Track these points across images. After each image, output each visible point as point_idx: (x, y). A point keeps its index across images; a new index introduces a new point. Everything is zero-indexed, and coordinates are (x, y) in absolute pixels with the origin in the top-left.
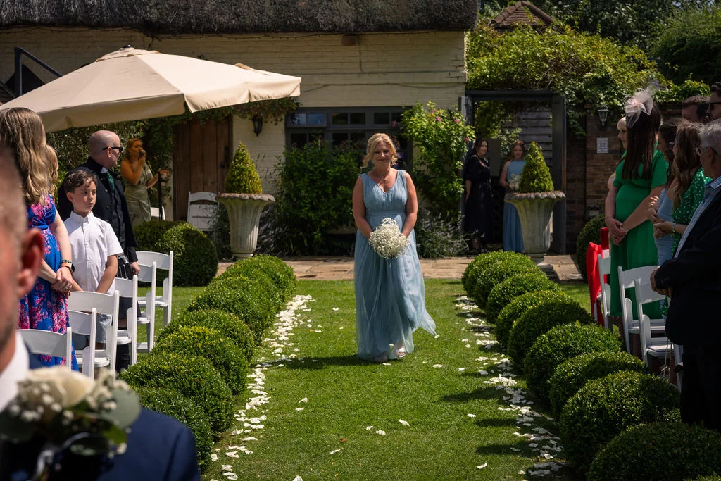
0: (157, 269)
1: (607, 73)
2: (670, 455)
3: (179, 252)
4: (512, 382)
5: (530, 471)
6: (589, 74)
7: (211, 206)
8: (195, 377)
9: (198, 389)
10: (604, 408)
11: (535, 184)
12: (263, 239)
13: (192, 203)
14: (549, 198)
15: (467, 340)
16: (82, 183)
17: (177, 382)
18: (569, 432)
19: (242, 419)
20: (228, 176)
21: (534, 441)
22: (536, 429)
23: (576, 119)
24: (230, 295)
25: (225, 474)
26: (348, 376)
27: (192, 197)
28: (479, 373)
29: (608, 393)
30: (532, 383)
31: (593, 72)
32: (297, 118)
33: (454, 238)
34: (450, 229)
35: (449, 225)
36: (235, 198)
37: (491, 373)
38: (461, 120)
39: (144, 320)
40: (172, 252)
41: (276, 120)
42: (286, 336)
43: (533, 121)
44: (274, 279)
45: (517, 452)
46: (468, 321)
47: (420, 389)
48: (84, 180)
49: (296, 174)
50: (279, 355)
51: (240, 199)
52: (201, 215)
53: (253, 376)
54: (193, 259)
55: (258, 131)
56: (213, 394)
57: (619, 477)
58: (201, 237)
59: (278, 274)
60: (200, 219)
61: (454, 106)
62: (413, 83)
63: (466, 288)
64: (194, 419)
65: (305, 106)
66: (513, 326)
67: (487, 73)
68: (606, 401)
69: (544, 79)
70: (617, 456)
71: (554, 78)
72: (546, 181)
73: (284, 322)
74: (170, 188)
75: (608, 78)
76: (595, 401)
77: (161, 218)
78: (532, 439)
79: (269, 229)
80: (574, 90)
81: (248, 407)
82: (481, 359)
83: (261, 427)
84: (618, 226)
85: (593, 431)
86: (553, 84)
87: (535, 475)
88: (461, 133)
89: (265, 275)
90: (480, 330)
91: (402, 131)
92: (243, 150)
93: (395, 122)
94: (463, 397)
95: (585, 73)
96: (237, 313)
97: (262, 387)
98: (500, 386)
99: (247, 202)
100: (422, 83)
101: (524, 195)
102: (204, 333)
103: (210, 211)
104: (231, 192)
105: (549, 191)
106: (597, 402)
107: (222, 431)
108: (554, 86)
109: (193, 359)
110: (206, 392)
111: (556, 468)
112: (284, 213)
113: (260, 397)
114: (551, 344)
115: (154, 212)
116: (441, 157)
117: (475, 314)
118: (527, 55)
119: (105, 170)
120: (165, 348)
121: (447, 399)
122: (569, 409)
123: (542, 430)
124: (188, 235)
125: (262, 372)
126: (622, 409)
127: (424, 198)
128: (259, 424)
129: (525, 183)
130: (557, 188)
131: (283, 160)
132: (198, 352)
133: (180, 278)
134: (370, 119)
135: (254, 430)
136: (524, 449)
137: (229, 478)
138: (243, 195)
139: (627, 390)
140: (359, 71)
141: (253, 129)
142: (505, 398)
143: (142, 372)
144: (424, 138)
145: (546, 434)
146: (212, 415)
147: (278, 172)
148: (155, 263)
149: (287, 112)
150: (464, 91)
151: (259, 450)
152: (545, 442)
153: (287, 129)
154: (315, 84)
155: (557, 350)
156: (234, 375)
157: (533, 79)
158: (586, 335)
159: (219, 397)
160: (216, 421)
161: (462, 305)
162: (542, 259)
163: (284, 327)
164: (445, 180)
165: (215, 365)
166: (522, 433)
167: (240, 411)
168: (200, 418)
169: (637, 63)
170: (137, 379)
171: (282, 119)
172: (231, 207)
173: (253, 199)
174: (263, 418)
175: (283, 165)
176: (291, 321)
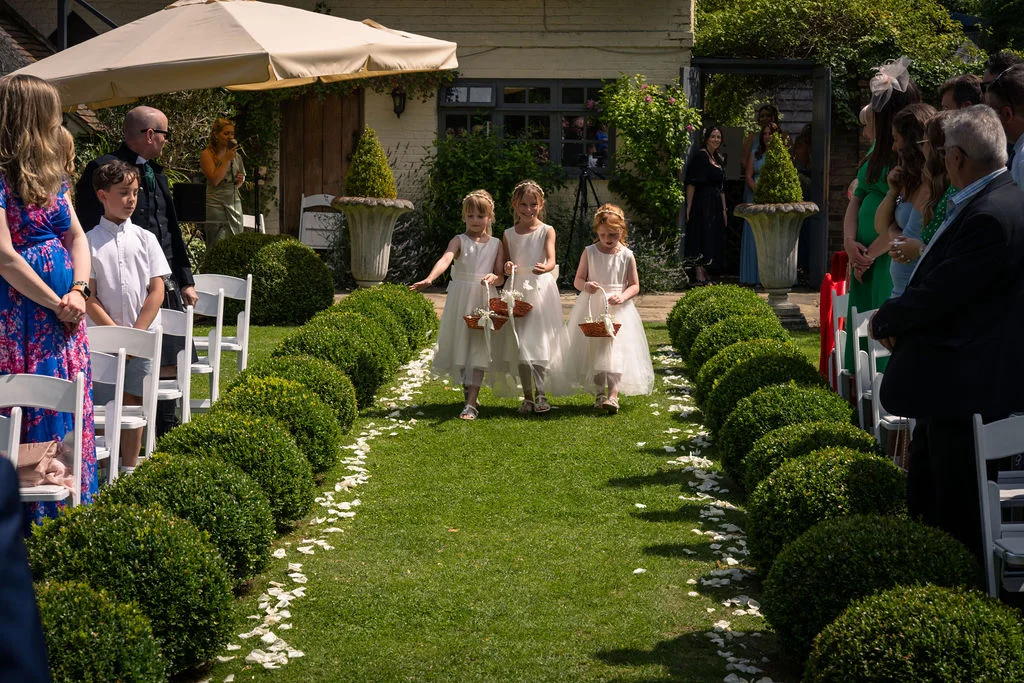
0: (226, 299)
1: (891, 37)
2: (871, 559)
3: (279, 277)
4: (706, 462)
5: (703, 581)
6: (866, 38)
7: (331, 215)
8: (260, 445)
9: (263, 460)
10: (802, 496)
11: (776, 191)
12: (402, 261)
13: (305, 210)
14: (795, 211)
15: (656, 405)
16: (122, 179)
17: (234, 450)
18: (756, 528)
19: (328, 504)
20: (350, 174)
21: (718, 542)
22: (724, 526)
23: (845, 101)
24: (330, 337)
25: (292, 575)
26: (484, 450)
27: (306, 202)
28: (665, 450)
29: (809, 476)
30: (727, 463)
31: (872, 35)
32: (455, 94)
33: (669, 265)
34: (663, 253)
35: (662, 247)
36: (358, 204)
37: (681, 450)
38: (684, 103)
39: (204, 369)
40: (250, 276)
41: (425, 96)
42: (409, 395)
43: (801, 103)
44: (403, 317)
45: (690, 556)
46: (666, 379)
47: (578, 468)
48: (125, 175)
49: (450, 171)
50: (395, 420)
51: (366, 205)
52: (318, 227)
53: (353, 447)
54: (299, 288)
55: (399, 111)
56: (284, 468)
57: (803, 586)
58: (311, 256)
59: (409, 310)
60: (315, 233)
61: (674, 81)
62: (617, 47)
63: (671, 335)
64: (249, 499)
65: (464, 77)
66: (714, 386)
67: (721, 35)
68: (805, 486)
69: (802, 44)
70: (802, 559)
71: (816, 43)
72: (792, 188)
73: (413, 376)
74: (275, 188)
75: (893, 44)
76: (792, 487)
77: (257, 230)
78: (715, 538)
79: (411, 248)
80: (843, 60)
81: (338, 488)
82: (671, 431)
83: (352, 514)
84: (861, 252)
85: (786, 526)
86: (814, 51)
87: (709, 585)
88: (682, 118)
89: (389, 310)
90: (678, 392)
91: (601, 114)
92: (372, 136)
93: (592, 101)
94: (635, 482)
95: (860, 36)
96: (338, 361)
97: (362, 463)
98: (688, 468)
99: (374, 210)
100: (631, 47)
101: (761, 207)
102: (281, 386)
103: (330, 221)
104: (354, 195)
105: (796, 202)
106: (792, 488)
107: (295, 519)
108: (817, 54)
109: (258, 421)
110: (274, 466)
111: (739, 577)
112: (434, 226)
113: (356, 475)
114: (754, 411)
115: (249, 221)
116: (654, 152)
117: (676, 371)
118: (778, 10)
119: (142, 160)
120: (227, 405)
121: (613, 483)
122: (758, 497)
123: (732, 527)
124: (292, 253)
125: (367, 442)
126: (825, 498)
127: (630, 209)
128: (349, 511)
129: (762, 189)
130: (807, 198)
131: (434, 151)
132: (271, 412)
133: (280, 314)
134: (556, 95)
135: (341, 519)
136: (703, 551)
137: (295, 580)
138: (369, 200)
139: (835, 473)
140: (542, 28)
141: (393, 108)
142: (691, 484)
143: (188, 436)
144: (630, 124)
145: (737, 532)
146: (281, 496)
147: (425, 169)
148: (222, 290)
149: (441, 85)
150: (689, 60)
151: (342, 546)
152: (732, 542)
153: (440, 109)
154: (481, 46)
155: (762, 419)
156: (320, 445)
157: (787, 43)
158: (803, 400)
159: (291, 472)
160: (287, 505)
161: (662, 357)
162: (784, 297)
163: (411, 382)
164: (658, 185)
165: (293, 431)
166: (703, 529)
167: (326, 494)
168: (256, 499)
169: (936, 23)
170: (181, 446)
171: (432, 95)
172: (352, 216)
173: (384, 206)
174: (356, 503)
175: (433, 158)
176: (422, 376)
